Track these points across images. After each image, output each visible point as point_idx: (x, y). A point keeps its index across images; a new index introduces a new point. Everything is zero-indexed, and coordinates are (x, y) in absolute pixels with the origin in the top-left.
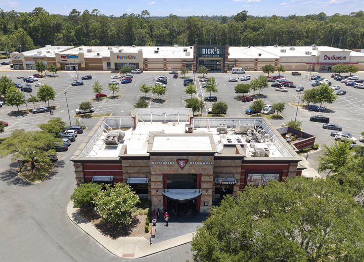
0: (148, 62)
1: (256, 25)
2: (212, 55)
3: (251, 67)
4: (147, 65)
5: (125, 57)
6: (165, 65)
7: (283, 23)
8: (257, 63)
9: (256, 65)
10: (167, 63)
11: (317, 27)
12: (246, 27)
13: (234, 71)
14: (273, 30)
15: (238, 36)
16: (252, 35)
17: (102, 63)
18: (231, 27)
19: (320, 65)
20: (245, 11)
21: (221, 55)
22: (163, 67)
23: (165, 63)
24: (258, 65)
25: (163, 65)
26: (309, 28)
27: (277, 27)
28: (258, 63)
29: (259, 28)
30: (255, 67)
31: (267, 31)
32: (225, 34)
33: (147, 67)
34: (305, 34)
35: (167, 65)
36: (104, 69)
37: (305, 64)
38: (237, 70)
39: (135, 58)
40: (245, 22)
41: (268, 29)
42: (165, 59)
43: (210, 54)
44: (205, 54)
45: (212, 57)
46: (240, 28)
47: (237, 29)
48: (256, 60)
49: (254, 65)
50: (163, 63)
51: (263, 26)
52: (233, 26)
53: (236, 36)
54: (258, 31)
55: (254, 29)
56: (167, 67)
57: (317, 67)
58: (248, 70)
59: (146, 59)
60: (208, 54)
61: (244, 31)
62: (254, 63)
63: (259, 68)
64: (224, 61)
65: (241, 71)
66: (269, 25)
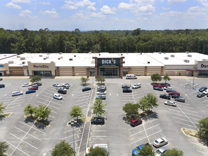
0: (60, 70)
1: (146, 38)
2: (110, 64)
3: (141, 73)
4: (59, 72)
5: (40, 66)
6: (74, 72)
7: (164, 36)
8: (146, 70)
9: (146, 72)
10: (75, 70)
11: (188, 39)
12: (139, 39)
13: (128, 77)
14: (157, 41)
15: (134, 45)
16: (143, 44)
17: (23, 71)
18: (129, 40)
19: (197, 72)
20: (139, 29)
21: (116, 65)
22: (72, 73)
23: (73, 70)
24: (147, 71)
25: (72, 72)
26: (182, 40)
27: (160, 39)
28: (148, 70)
29: (148, 40)
30: (145, 73)
31: (153, 42)
32: (125, 44)
33: (59, 73)
34: (179, 43)
35: (75, 72)
36: (25, 75)
37: (185, 70)
38: (130, 76)
39: (48, 67)
40: (139, 36)
41: (154, 40)
42: (73, 67)
43: (108, 64)
44: (104, 64)
45: (110, 66)
46: (135, 40)
47: (133, 41)
48: (146, 67)
49: (144, 71)
50: (72, 70)
51: (150, 39)
52: (130, 39)
53: (132, 45)
54: (147, 41)
55: (145, 41)
56: (75, 73)
57: (195, 73)
58: (140, 76)
59: (58, 67)
60: (106, 64)
61: (138, 41)
62: (144, 70)
63: (148, 74)
64: (120, 69)
65: (133, 77)
66: (155, 38)
